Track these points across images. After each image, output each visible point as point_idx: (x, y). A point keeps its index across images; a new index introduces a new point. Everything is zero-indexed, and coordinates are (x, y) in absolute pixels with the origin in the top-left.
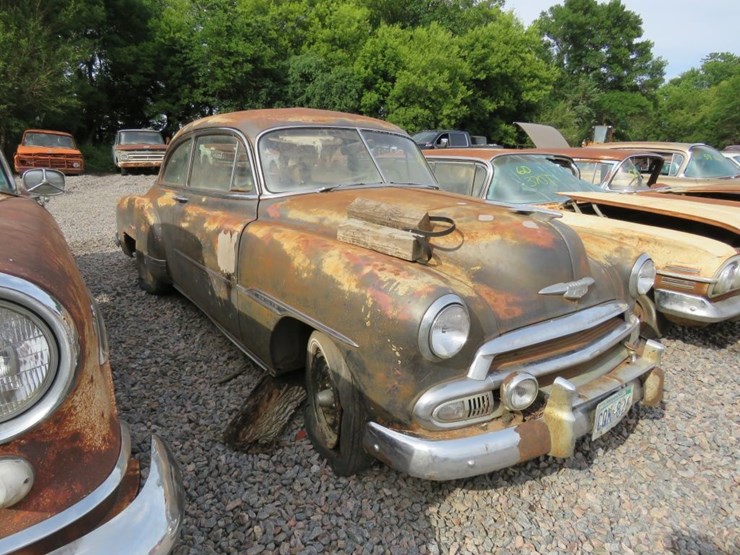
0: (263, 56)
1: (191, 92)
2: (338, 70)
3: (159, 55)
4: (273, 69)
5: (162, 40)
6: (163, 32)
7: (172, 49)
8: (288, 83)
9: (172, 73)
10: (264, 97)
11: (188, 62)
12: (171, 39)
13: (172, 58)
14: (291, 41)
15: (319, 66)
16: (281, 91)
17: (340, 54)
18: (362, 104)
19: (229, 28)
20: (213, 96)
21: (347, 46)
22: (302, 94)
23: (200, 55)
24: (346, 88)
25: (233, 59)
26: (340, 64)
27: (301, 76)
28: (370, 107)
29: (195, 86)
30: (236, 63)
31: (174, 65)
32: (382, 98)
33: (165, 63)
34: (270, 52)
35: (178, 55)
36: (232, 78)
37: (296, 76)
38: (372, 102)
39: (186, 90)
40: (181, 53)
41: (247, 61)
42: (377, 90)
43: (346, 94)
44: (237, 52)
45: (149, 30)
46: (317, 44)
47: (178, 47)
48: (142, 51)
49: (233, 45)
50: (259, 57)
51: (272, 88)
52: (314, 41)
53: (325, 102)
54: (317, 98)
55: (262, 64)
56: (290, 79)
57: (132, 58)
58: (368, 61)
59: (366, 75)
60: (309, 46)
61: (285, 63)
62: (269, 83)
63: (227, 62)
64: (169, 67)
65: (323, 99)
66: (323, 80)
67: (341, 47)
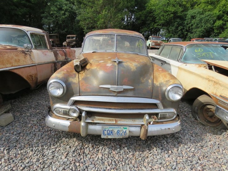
0: (178, 11)
1: (154, 25)
2: (207, 13)
3: (147, 14)
4: (181, 15)
5: (148, 9)
6: (149, 7)
7: (151, 12)
8: (186, 20)
9: (149, 19)
10: (176, 25)
11: (154, 16)
12: (151, 9)
13: (150, 15)
14: (190, 4)
15: (199, 12)
16: (182, 22)
17: (210, 7)
18: (214, 26)
19: (168, 3)
20: (160, 25)
21: (214, 3)
22: (190, 23)
23: (158, 13)
24: (208, 20)
25: (167, 13)
26: (209, 11)
27: (191, 17)
28: (218, 27)
29: (155, 23)
30: (168, 14)
31: (150, 17)
32: (224, 23)
33: (148, 16)
34: (181, 9)
35: (152, 14)
36: (166, 19)
37: (190, 17)
38: (219, 25)
39: (152, 24)
40: (153, 13)
41: (172, 13)
42: (223, 20)
43: (208, 22)
44: (169, 11)
45: (145, 7)
46: (201, 4)
47: (152, 11)
48: (142, 13)
49: (168, 9)
50: (176, 12)
51: (179, 22)
52: (200, 3)
53: (199, 26)
54: (196, 24)
55: (177, 14)
56: (187, 18)
57: (139, 16)
58: (221, 8)
59: (219, 14)
60: (198, 5)
61: (186, 13)
62: (178, 20)
63: (165, 14)
64: (149, 18)
65: (198, 25)
66: (199, 18)
67: (211, 4)
